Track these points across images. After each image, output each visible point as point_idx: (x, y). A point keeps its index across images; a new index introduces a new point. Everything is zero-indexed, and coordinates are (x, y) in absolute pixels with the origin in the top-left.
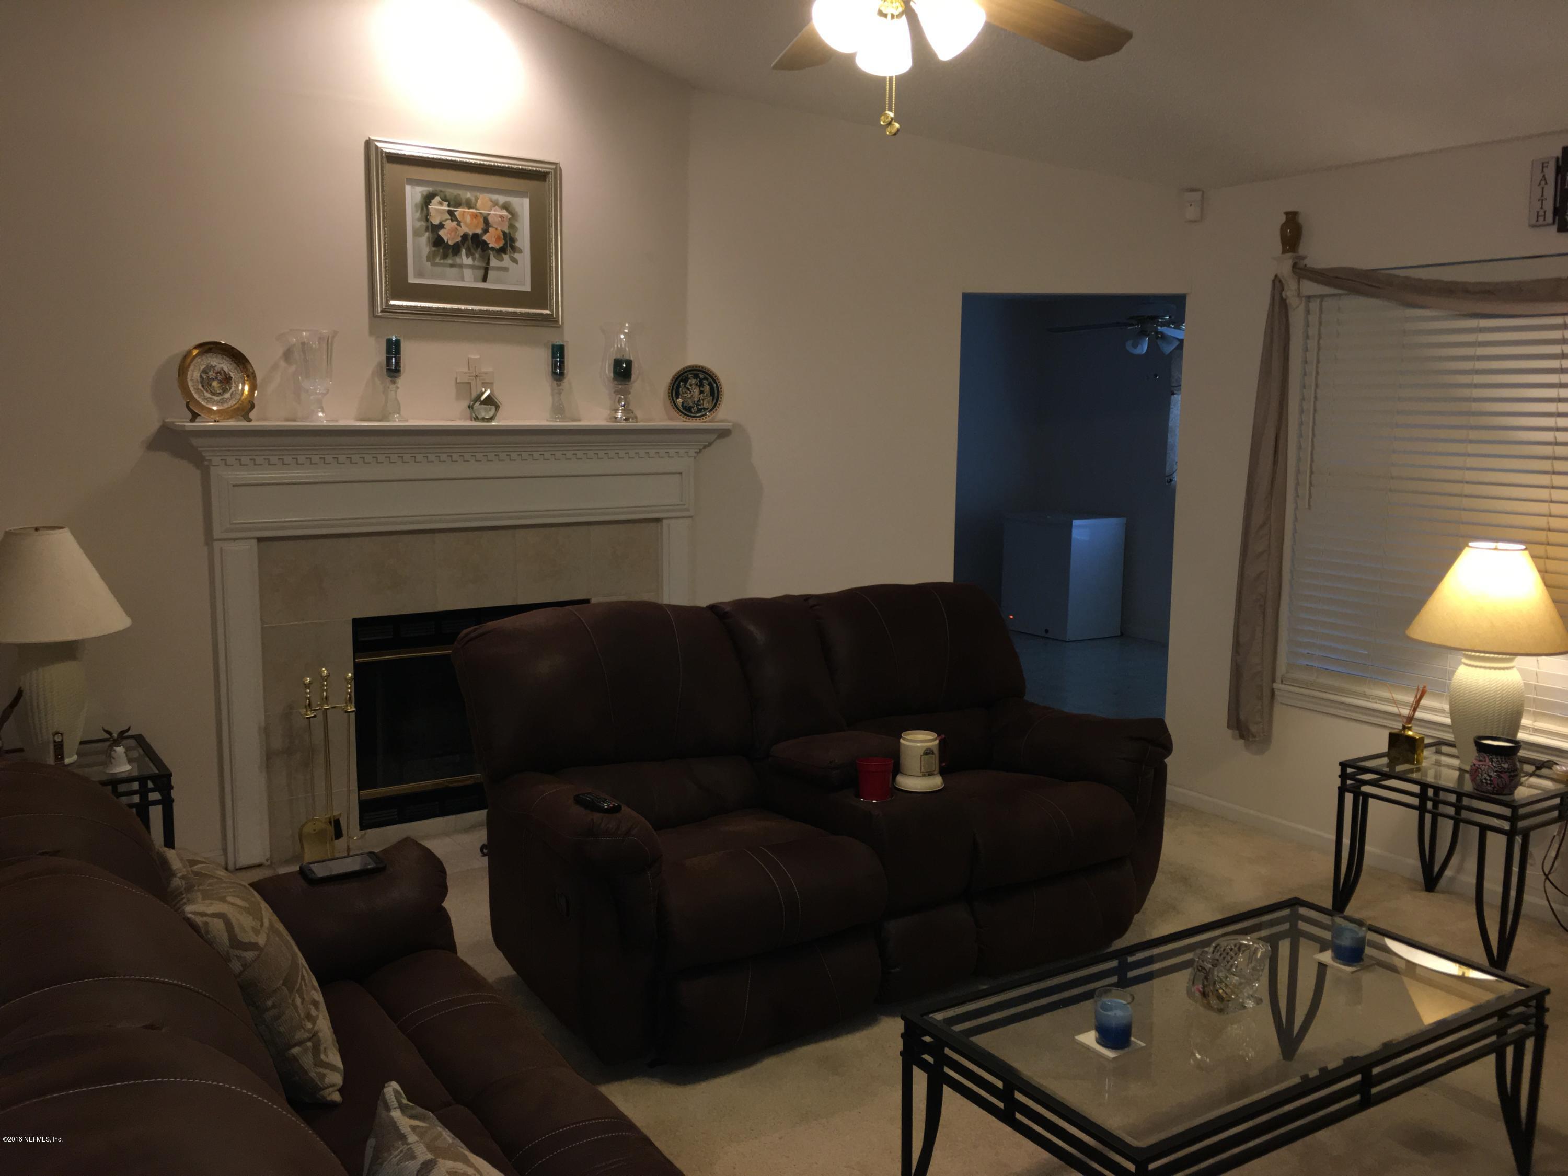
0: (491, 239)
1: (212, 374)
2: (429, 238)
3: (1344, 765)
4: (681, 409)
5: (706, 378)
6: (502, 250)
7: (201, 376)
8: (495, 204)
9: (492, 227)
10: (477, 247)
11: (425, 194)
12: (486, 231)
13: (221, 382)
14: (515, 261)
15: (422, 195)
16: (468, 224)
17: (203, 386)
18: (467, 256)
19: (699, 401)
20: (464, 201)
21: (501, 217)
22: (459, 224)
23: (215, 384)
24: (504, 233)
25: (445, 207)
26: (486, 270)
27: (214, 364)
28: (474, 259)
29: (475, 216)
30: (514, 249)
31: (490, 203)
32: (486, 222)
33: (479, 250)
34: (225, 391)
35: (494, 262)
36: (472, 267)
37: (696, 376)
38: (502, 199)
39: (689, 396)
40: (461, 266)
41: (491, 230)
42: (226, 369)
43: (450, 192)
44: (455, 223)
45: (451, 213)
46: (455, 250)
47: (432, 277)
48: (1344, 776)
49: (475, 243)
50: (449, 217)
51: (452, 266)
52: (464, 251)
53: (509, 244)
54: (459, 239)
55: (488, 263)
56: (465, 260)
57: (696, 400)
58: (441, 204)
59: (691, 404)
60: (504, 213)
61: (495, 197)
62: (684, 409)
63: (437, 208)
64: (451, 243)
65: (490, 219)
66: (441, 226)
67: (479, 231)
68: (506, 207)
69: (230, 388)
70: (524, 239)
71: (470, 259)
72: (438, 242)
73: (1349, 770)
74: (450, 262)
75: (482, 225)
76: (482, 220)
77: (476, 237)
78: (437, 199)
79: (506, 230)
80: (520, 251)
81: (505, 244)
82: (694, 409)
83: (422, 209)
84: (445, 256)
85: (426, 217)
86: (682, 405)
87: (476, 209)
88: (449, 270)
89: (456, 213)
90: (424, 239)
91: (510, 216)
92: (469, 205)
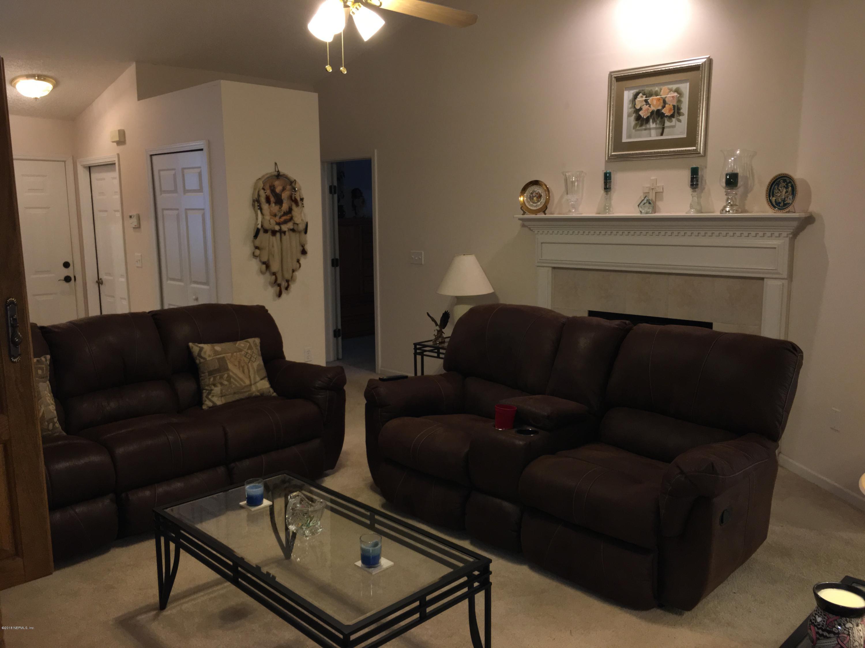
0: (666, 111)
1: (534, 194)
2: (635, 117)
4: (774, 204)
5: (790, 182)
6: (672, 116)
7: (530, 196)
8: (671, 90)
9: (667, 104)
10: (659, 117)
11: (635, 93)
12: (664, 107)
13: (537, 198)
14: (680, 121)
15: (633, 95)
16: (655, 103)
17: (530, 200)
18: (653, 123)
19: (785, 199)
20: (654, 92)
21: (673, 97)
22: (650, 106)
23: (535, 198)
24: (674, 106)
25: (644, 98)
26: (663, 129)
27: (536, 190)
28: (656, 124)
29: (659, 100)
30: (679, 114)
31: (668, 91)
32: (665, 102)
33: (660, 118)
34: (538, 201)
35: (667, 124)
36: (656, 128)
37: (785, 181)
38: (674, 87)
39: (779, 195)
40: (650, 129)
41: (667, 106)
42: (540, 192)
43: (647, 89)
44: (648, 106)
45: (646, 101)
46: (647, 120)
47: (636, 137)
49: (658, 115)
50: (645, 103)
51: (645, 129)
52: (651, 120)
53: (677, 111)
54: (649, 114)
55: (664, 125)
56: (652, 125)
57: (783, 197)
58: (642, 97)
59: (780, 201)
60: (676, 94)
61: (670, 86)
62: (776, 204)
63: (640, 99)
64: (645, 117)
65: (667, 100)
66: (641, 109)
67: (660, 108)
68: (677, 91)
69: (541, 200)
70: (685, 108)
71: (654, 124)
72: (639, 118)
74: (644, 127)
75: (662, 104)
76: (662, 101)
77: (658, 111)
78: (641, 95)
79: (675, 104)
80: (683, 115)
81: (674, 112)
82: (782, 204)
83: (633, 102)
84: (641, 125)
85: (634, 106)
86: (775, 202)
87: (661, 96)
88: (644, 132)
89: (649, 101)
90: (633, 118)
91: (678, 95)
92: (657, 94)
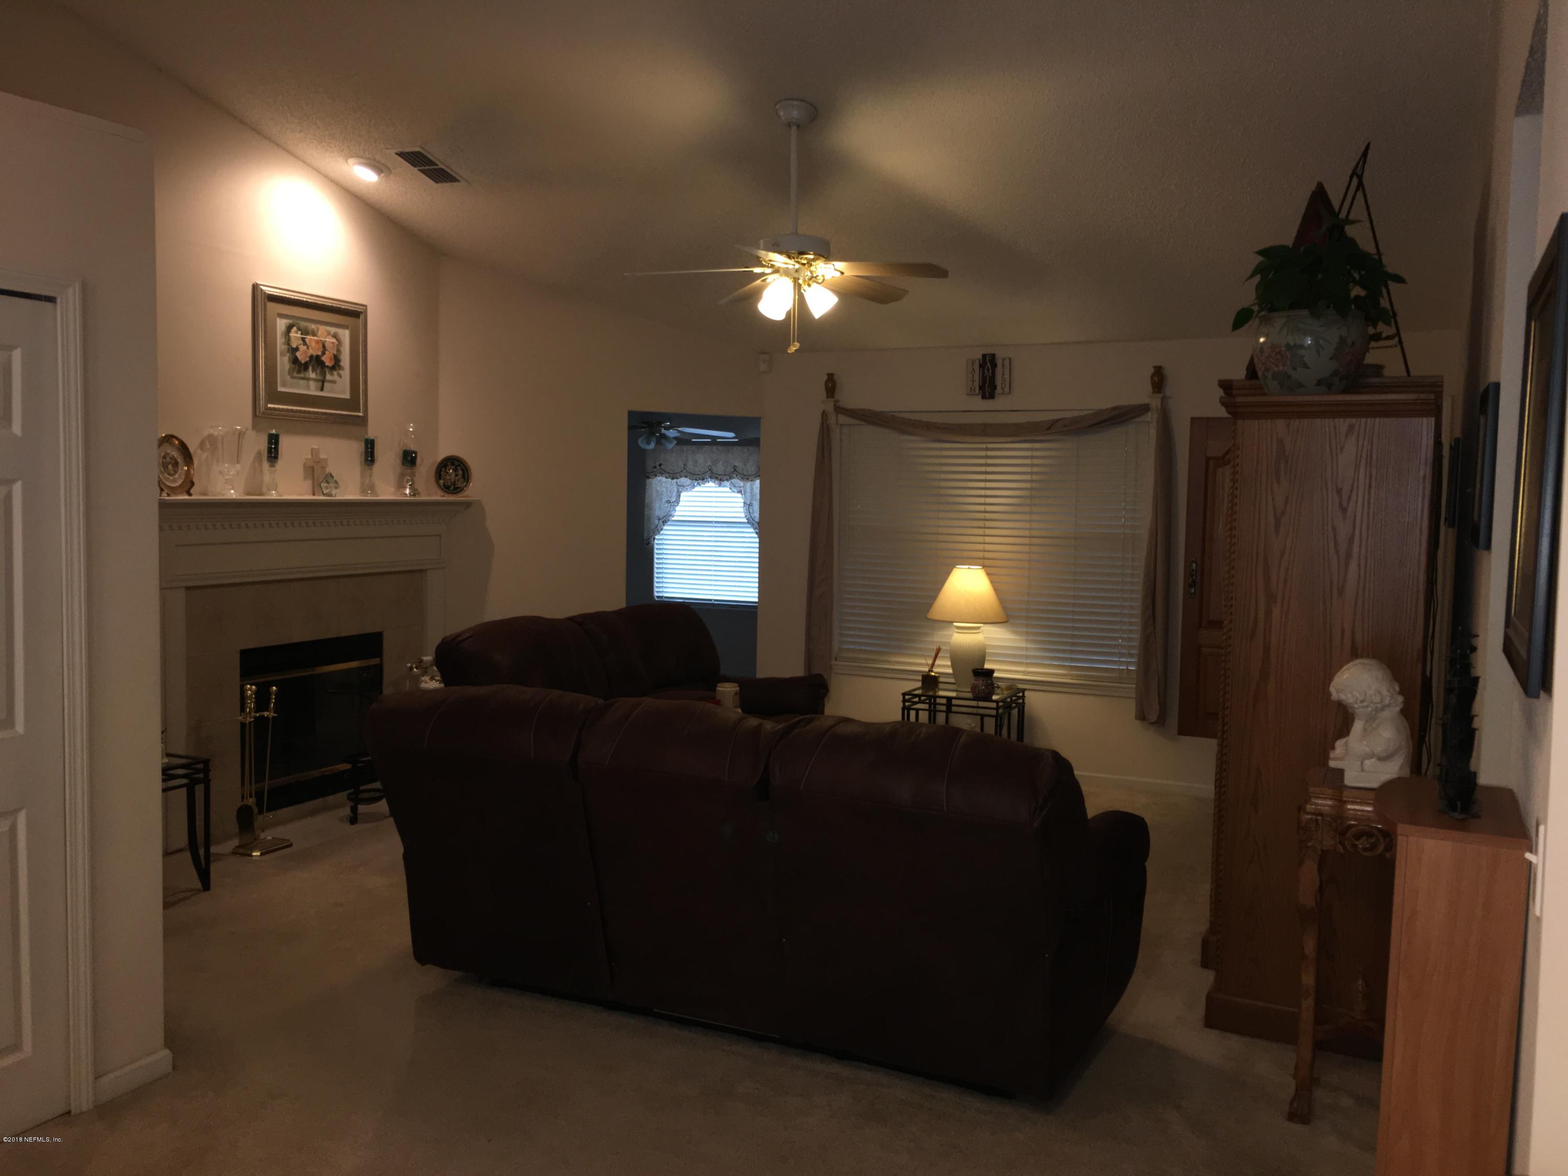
0: (327, 360)
1: (168, 459)
2: (289, 358)
3: (904, 694)
4: (443, 487)
5: (459, 465)
6: (333, 368)
7: (163, 462)
8: (329, 333)
9: (328, 351)
10: (318, 365)
11: (288, 325)
12: (324, 353)
13: (173, 466)
14: (340, 376)
15: (286, 326)
16: (313, 348)
17: (164, 469)
18: (313, 372)
19: (455, 482)
20: (310, 332)
21: (333, 343)
22: (308, 348)
23: (170, 467)
24: (334, 355)
25: (299, 335)
26: (323, 382)
27: (169, 451)
28: (316, 374)
29: (317, 342)
30: (340, 368)
31: (326, 333)
32: (324, 347)
33: (320, 367)
34: (176, 472)
35: (328, 377)
36: (315, 380)
37: (453, 464)
38: (333, 330)
39: (449, 478)
40: (308, 379)
41: (327, 352)
42: (175, 455)
43: (303, 324)
44: (305, 347)
45: (303, 339)
46: (305, 367)
47: (291, 387)
48: (904, 701)
49: (317, 362)
50: (302, 343)
51: (303, 379)
52: (310, 368)
53: (337, 364)
54: (308, 359)
55: (325, 378)
56: (312, 375)
57: (453, 481)
58: (296, 332)
59: (449, 484)
60: (334, 340)
61: (329, 328)
62: (445, 488)
63: (295, 335)
64: (303, 362)
65: (326, 344)
66: (297, 349)
67: (320, 353)
68: (335, 336)
69: (178, 470)
70: (346, 360)
71: (314, 374)
72: (295, 361)
73: (907, 697)
74: (302, 375)
75: (321, 349)
76: (321, 345)
77: (318, 357)
78: (295, 329)
79: (335, 353)
80: (343, 369)
81: (335, 364)
82: (452, 488)
83: (286, 337)
84: (299, 372)
85: (288, 341)
86: (444, 485)
87: (318, 337)
88: (302, 382)
89: (306, 340)
90: (286, 359)
91: (337, 343)
92: (314, 334)
